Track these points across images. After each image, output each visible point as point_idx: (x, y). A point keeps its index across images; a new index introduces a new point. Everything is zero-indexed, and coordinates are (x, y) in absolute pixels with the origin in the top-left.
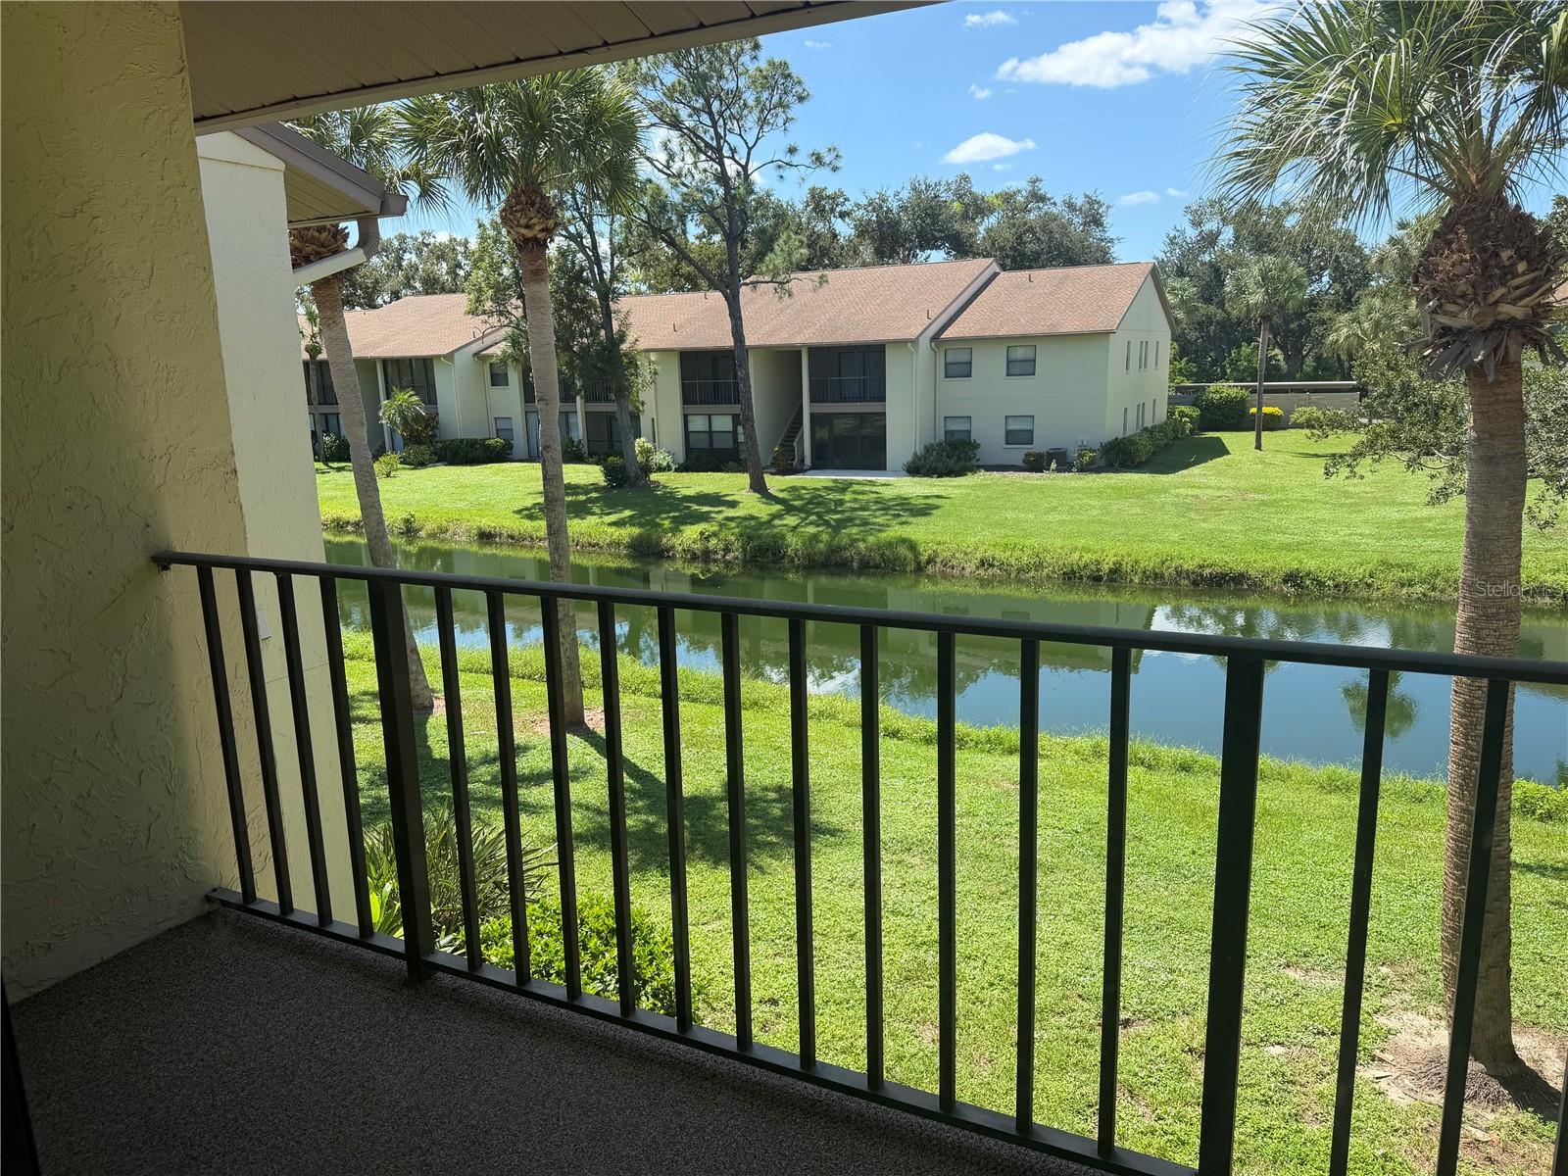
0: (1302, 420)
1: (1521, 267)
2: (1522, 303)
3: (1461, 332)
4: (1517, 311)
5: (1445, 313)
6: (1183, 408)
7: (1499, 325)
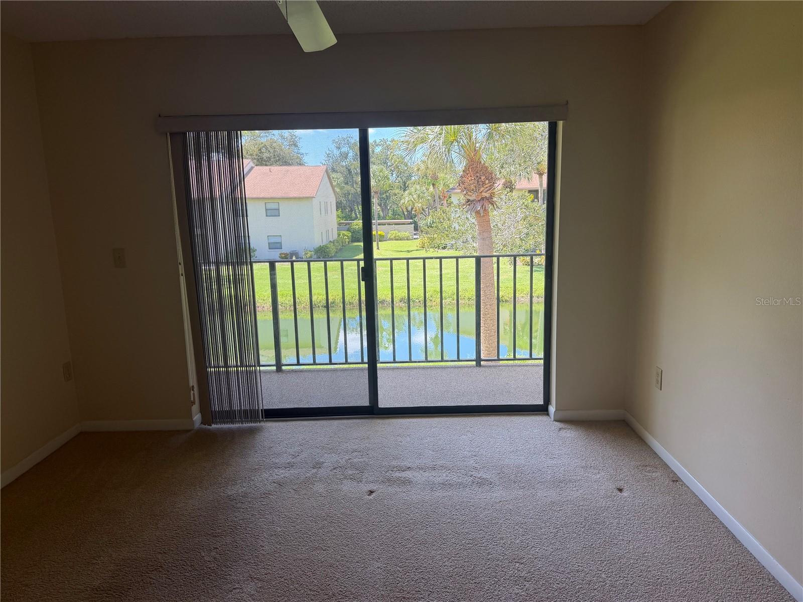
0: (392, 237)
1: (487, 182)
2: (488, 192)
3: (473, 201)
4: (487, 195)
5: (468, 195)
6: (344, 232)
7: (483, 199)
